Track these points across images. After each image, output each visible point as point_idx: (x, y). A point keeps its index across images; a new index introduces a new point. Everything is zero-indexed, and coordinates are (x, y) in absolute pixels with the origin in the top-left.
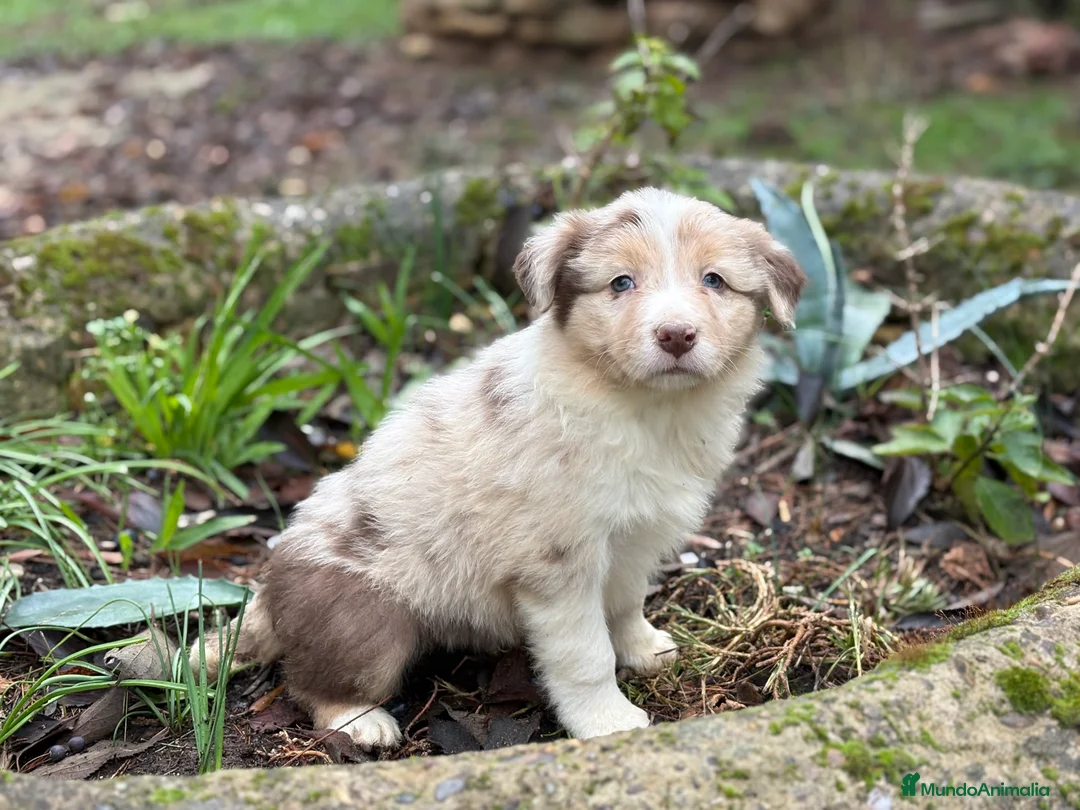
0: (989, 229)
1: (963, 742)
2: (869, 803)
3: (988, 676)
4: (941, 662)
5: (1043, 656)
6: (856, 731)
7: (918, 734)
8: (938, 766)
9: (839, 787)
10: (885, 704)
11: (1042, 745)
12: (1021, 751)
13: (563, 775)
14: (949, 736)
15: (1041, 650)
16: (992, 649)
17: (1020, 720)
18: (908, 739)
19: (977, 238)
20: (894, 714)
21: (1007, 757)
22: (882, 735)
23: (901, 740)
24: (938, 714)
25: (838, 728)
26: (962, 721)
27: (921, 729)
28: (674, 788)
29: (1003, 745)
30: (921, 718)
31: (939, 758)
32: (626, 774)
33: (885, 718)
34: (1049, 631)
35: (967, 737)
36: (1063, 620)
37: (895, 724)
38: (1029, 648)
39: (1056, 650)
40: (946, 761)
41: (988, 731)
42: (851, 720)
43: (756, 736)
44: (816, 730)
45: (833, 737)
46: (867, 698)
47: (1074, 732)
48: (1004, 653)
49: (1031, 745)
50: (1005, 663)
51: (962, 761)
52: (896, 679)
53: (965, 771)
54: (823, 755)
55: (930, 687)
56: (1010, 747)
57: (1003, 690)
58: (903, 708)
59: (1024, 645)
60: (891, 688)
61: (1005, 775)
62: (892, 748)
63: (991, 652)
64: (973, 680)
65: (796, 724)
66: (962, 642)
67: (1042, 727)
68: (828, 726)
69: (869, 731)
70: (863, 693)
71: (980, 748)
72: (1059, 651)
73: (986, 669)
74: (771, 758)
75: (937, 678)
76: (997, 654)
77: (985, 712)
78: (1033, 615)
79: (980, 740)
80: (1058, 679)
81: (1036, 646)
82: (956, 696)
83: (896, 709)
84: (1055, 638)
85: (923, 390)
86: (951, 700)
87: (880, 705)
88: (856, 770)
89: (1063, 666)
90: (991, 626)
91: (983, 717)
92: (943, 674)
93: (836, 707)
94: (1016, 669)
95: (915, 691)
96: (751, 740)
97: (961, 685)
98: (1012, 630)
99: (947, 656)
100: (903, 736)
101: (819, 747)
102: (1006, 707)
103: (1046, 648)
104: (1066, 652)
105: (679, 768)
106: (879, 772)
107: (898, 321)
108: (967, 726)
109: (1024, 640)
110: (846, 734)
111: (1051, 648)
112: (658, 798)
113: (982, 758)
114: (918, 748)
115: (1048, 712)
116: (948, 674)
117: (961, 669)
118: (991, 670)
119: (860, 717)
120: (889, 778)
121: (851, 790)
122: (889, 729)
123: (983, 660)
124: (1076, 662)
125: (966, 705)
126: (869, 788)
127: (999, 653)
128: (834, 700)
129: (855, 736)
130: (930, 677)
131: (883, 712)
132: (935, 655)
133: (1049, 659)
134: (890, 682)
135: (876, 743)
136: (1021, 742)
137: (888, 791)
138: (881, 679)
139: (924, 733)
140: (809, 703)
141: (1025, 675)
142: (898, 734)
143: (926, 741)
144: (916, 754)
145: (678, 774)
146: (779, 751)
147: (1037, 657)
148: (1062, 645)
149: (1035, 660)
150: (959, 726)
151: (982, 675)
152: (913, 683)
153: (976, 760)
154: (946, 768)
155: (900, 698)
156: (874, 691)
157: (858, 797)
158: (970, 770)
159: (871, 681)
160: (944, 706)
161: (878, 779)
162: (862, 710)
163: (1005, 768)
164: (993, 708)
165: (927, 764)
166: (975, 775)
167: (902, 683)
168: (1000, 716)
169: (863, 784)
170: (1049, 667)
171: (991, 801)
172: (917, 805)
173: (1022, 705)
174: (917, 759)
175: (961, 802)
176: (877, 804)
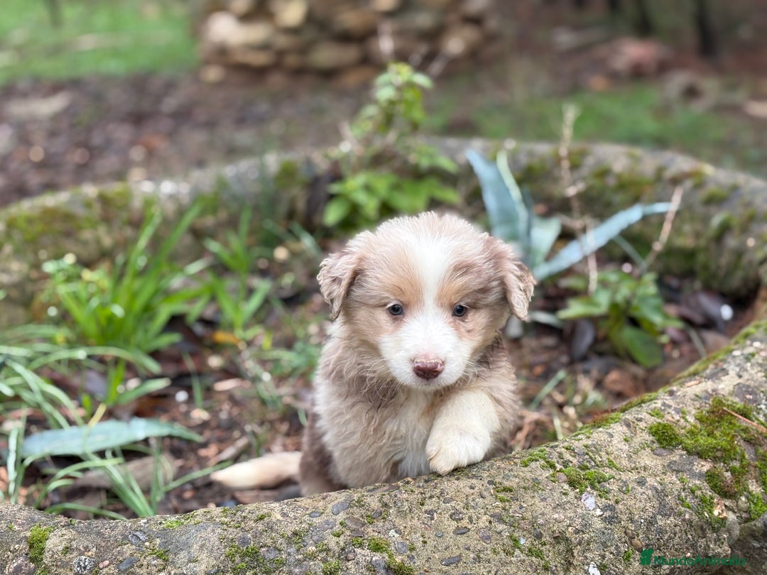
0: (619, 176)
1: (633, 465)
2: (582, 500)
3: (644, 428)
4: (616, 422)
5: (674, 416)
6: (571, 462)
7: (607, 462)
8: (620, 479)
10: (586, 446)
11: (678, 465)
12: (667, 468)
13: (405, 496)
14: (625, 463)
15: (673, 412)
16: (645, 414)
17: (665, 452)
18: (602, 465)
19: (611, 182)
20: (592, 452)
21: (659, 473)
22: (585, 463)
23: (597, 465)
24: (617, 450)
25: (561, 461)
27: (608, 459)
28: (470, 498)
29: (655, 466)
30: (607, 453)
31: (619, 474)
32: (442, 493)
33: (587, 454)
34: (677, 402)
35: (635, 463)
36: (684, 396)
37: (593, 457)
38: (666, 412)
39: (682, 413)
40: (624, 477)
41: (647, 459)
42: (567, 456)
43: (515, 468)
44: (548, 462)
45: (559, 467)
46: (576, 444)
47: (696, 457)
48: (652, 416)
49: (672, 465)
50: (653, 421)
51: (634, 476)
52: (591, 434)
53: (635, 481)
54: (553, 476)
55: (612, 436)
56: (660, 467)
57: (653, 436)
58: (597, 448)
59: (664, 410)
60: (588, 438)
61: (658, 482)
62: (593, 470)
63: (644, 415)
64: (636, 431)
65: (537, 460)
66: (627, 412)
67: (678, 455)
68: (555, 460)
69: (578, 461)
70: (573, 441)
71: (643, 469)
72: (683, 413)
73: (642, 425)
74: (524, 479)
75: (614, 431)
76: (648, 416)
77: (643, 448)
78: (666, 395)
79: (643, 465)
80: (684, 428)
81: (670, 411)
82: (625, 440)
83: (593, 449)
84: (681, 406)
85: (586, 278)
86: (624, 442)
87: (583, 447)
88: (572, 483)
89: (686, 421)
90: (643, 402)
91: (643, 451)
92: (618, 429)
93: (558, 450)
94: (659, 423)
95: (603, 439)
96: (511, 470)
97: (629, 434)
98: (655, 403)
99: (619, 419)
100: (599, 463)
101: (551, 472)
102: (656, 445)
103: (676, 411)
104: (687, 413)
105: (472, 488)
106: (587, 483)
107: (566, 236)
108: (634, 457)
109: (663, 408)
110: (566, 464)
111: (678, 411)
112: (462, 504)
113: (645, 473)
114: (608, 470)
115: (680, 447)
116: (621, 428)
117: (628, 425)
118: (645, 425)
119: (573, 454)
120: (593, 487)
121: (572, 494)
122: (590, 460)
123: (640, 420)
124: (694, 419)
125: (633, 445)
126: (581, 492)
127: (649, 416)
128: (556, 446)
129: (571, 465)
130: (610, 431)
131: (586, 451)
132: (612, 419)
133: (677, 417)
134: (588, 434)
135: (584, 468)
136: (666, 464)
137: (593, 494)
138: (582, 434)
139: (610, 461)
140: (542, 448)
141: (665, 427)
142: (595, 463)
143: (611, 465)
145: (472, 491)
146: (529, 475)
147: (672, 417)
148: (685, 409)
149: (671, 419)
150: (629, 456)
151: (640, 428)
152: (601, 434)
153: (641, 475)
154: (625, 480)
155: (594, 443)
156: (579, 440)
157: (576, 497)
158: (638, 480)
159: (576, 435)
160: (619, 446)
161: (586, 487)
162: (573, 450)
163: (658, 479)
164: (648, 447)
165: (614, 478)
166: (641, 483)
167: (595, 435)
168: (652, 450)
169: (578, 490)
170: (678, 421)
171: (652, 497)
172: (610, 500)
173: (665, 443)
174: (607, 475)
175: (635, 498)
176: (587, 501)
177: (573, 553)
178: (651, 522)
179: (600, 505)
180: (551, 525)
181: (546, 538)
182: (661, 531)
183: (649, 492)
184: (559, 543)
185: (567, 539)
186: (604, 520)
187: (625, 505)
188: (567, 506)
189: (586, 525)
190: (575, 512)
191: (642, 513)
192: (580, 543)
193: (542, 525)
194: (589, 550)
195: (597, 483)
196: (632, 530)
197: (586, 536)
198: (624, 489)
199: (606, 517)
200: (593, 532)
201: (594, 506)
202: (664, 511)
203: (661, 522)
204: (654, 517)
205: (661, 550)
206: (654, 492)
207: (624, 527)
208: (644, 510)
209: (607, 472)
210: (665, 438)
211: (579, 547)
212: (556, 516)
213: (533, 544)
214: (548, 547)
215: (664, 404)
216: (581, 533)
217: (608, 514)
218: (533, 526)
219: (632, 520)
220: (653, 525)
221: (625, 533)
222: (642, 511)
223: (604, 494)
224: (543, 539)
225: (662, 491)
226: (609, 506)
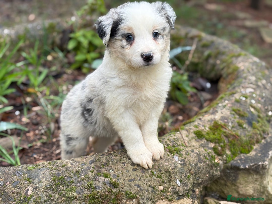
1: (189, 145)
2: (174, 158)
4: (183, 130)
6: (170, 144)
7: (181, 144)
8: (186, 150)
9: (168, 155)
10: (174, 139)
11: (204, 145)
12: (200, 146)
14: (187, 144)
17: (199, 140)
18: (179, 145)
20: (176, 141)
21: (198, 148)
25: (166, 144)
26: (188, 141)
27: (182, 143)
29: (197, 145)
30: (181, 141)
31: (185, 148)
33: (175, 141)
34: (202, 123)
35: (190, 144)
36: (205, 120)
37: (177, 142)
39: (204, 126)
40: (187, 149)
41: (194, 143)
45: (166, 146)
47: (209, 142)
48: (195, 127)
49: (202, 145)
50: (194, 129)
51: (190, 149)
52: (175, 134)
53: (191, 151)
55: (182, 135)
56: (198, 146)
57: (195, 134)
58: (177, 139)
60: (175, 135)
61: (198, 151)
62: (177, 147)
63: (192, 127)
64: (190, 133)
66: (186, 126)
67: (204, 141)
69: (172, 144)
70: (170, 137)
73: (192, 131)
77: (192, 139)
78: (199, 120)
79: (193, 145)
80: (205, 132)
81: (200, 126)
82: (187, 136)
83: (176, 140)
84: (204, 124)
86: (186, 137)
87: (173, 139)
88: (171, 152)
89: (206, 129)
91: (192, 140)
92: (184, 133)
93: (165, 140)
94: (197, 131)
95: (179, 136)
97: (187, 134)
98: (195, 123)
100: (178, 145)
102: (196, 138)
103: (202, 126)
104: (206, 127)
106: (175, 152)
108: (190, 142)
109: (198, 125)
110: (168, 145)
113: (193, 148)
115: (204, 138)
117: (187, 131)
119: (170, 142)
120: (177, 153)
121: (171, 156)
122: (176, 144)
123: (191, 129)
124: (208, 128)
125: (189, 138)
126: (174, 155)
128: (165, 139)
129: (170, 145)
130: (181, 133)
131: (174, 140)
133: (203, 128)
134: (174, 134)
135: (174, 146)
136: (200, 145)
137: (177, 156)
138: (172, 134)
139: (182, 144)
141: (199, 131)
142: (177, 144)
144: (181, 148)
149: (200, 128)
150: (188, 142)
152: (179, 134)
153: (192, 148)
154: (187, 150)
155: (177, 137)
156: (172, 136)
157: (172, 157)
158: (192, 150)
159: (170, 135)
161: (175, 153)
162: (170, 140)
163: (198, 150)
164: (194, 138)
165: (184, 150)
166: (192, 151)
167: (177, 134)
168: (195, 140)
169: (172, 154)
170: (203, 129)
171: (196, 156)
172: (183, 158)
173: (199, 137)
174: (182, 149)
175: (191, 157)
176: (176, 158)
177: (171, 176)
178: (196, 165)
179: (180, 159)
180: (164, 167)
181: (163, 172)
182: (199, 168)
183: (195, 155)
184: (167, 173)
185: (169, 172)
186: (181, 164)
187: (188, 159)
188: (169, 160)
189: (176, 167)
190: (172, 162)
191: (193, 162)
192: (174, 173)
193: (161, 167)
194: (176, 175)
195: (178, 152)
196: (190, 168)
197: (176, 170)
198: (187, 154)
199: (182, 164)
200: (178, 169)
201: (178, 160)
202: (200, 161)
203: (199, 165)
204: (197, 163)
205: (199, 174)
206: (197, 155)
207: (187, 167)
208: (194, 161)
209: (182, 148)
210: (199, 135)
211: (173, 174)
212: (166, 164)
213: (158, 174)
214: (163, 174)
215: (198, 123)
216: (174, 169)
217: (182, 162)
218: (158, 167)
219: (190, 164)
220: (197, 166)
221: (188, 169)
222: (193, 161)
223: (181, 155)
224: (162, 172)
225: (199, 154)
226: (183, 160)
